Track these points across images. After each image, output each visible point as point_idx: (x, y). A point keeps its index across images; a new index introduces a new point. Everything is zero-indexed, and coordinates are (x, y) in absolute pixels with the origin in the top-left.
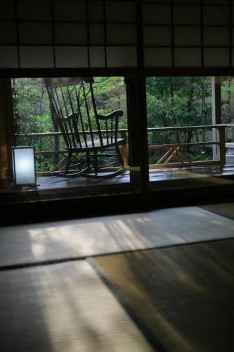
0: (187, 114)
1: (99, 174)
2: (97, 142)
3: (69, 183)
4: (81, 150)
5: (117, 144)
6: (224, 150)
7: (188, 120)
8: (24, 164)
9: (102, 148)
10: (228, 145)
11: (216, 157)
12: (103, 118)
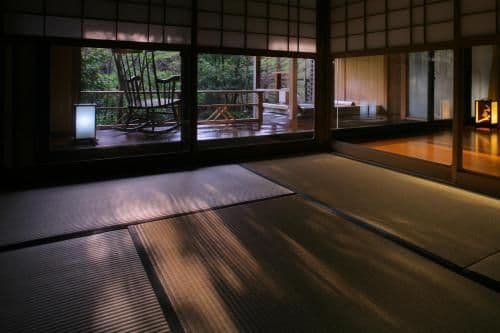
0: (234, 78)
1: (157, 129)
2: (155, 102)
3: (129, 137)
4: (141, 107)
5: (173, 104)
6: (261, 109)
7: (235, 83)
8: (85, 120)
9: (160, 106)
10: (265, 105)
11: (255, 115)
12: (162, 82)
